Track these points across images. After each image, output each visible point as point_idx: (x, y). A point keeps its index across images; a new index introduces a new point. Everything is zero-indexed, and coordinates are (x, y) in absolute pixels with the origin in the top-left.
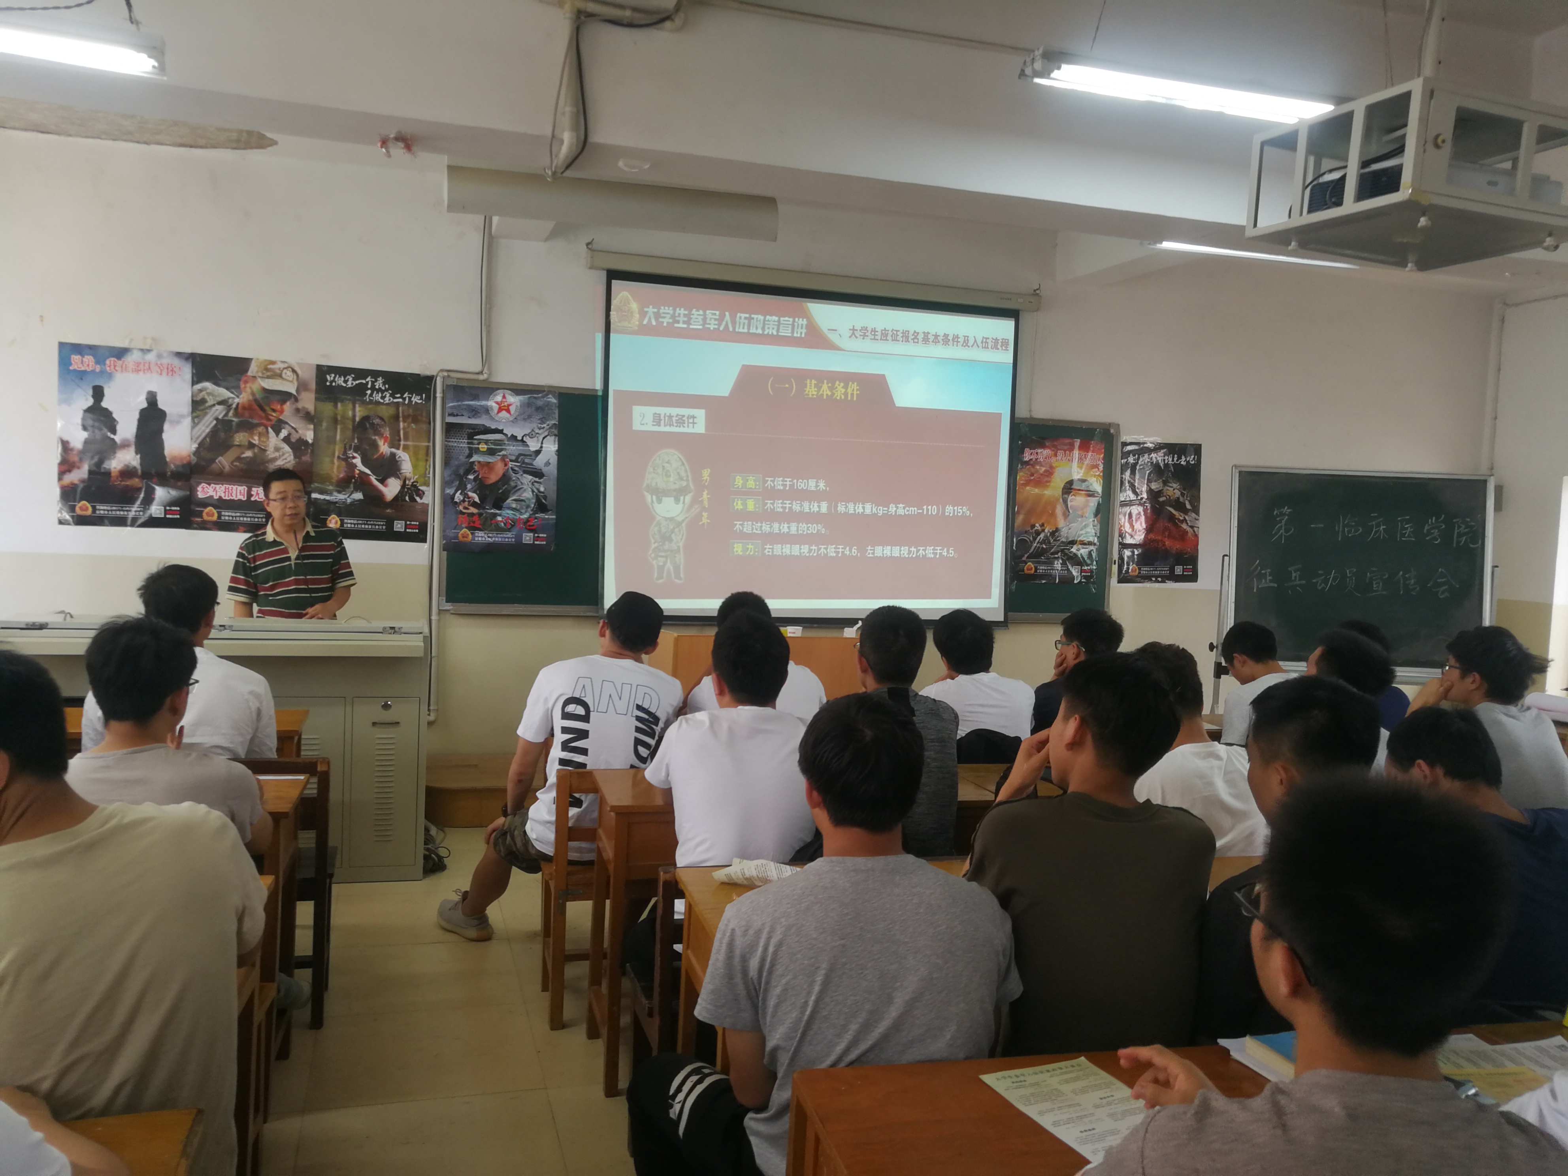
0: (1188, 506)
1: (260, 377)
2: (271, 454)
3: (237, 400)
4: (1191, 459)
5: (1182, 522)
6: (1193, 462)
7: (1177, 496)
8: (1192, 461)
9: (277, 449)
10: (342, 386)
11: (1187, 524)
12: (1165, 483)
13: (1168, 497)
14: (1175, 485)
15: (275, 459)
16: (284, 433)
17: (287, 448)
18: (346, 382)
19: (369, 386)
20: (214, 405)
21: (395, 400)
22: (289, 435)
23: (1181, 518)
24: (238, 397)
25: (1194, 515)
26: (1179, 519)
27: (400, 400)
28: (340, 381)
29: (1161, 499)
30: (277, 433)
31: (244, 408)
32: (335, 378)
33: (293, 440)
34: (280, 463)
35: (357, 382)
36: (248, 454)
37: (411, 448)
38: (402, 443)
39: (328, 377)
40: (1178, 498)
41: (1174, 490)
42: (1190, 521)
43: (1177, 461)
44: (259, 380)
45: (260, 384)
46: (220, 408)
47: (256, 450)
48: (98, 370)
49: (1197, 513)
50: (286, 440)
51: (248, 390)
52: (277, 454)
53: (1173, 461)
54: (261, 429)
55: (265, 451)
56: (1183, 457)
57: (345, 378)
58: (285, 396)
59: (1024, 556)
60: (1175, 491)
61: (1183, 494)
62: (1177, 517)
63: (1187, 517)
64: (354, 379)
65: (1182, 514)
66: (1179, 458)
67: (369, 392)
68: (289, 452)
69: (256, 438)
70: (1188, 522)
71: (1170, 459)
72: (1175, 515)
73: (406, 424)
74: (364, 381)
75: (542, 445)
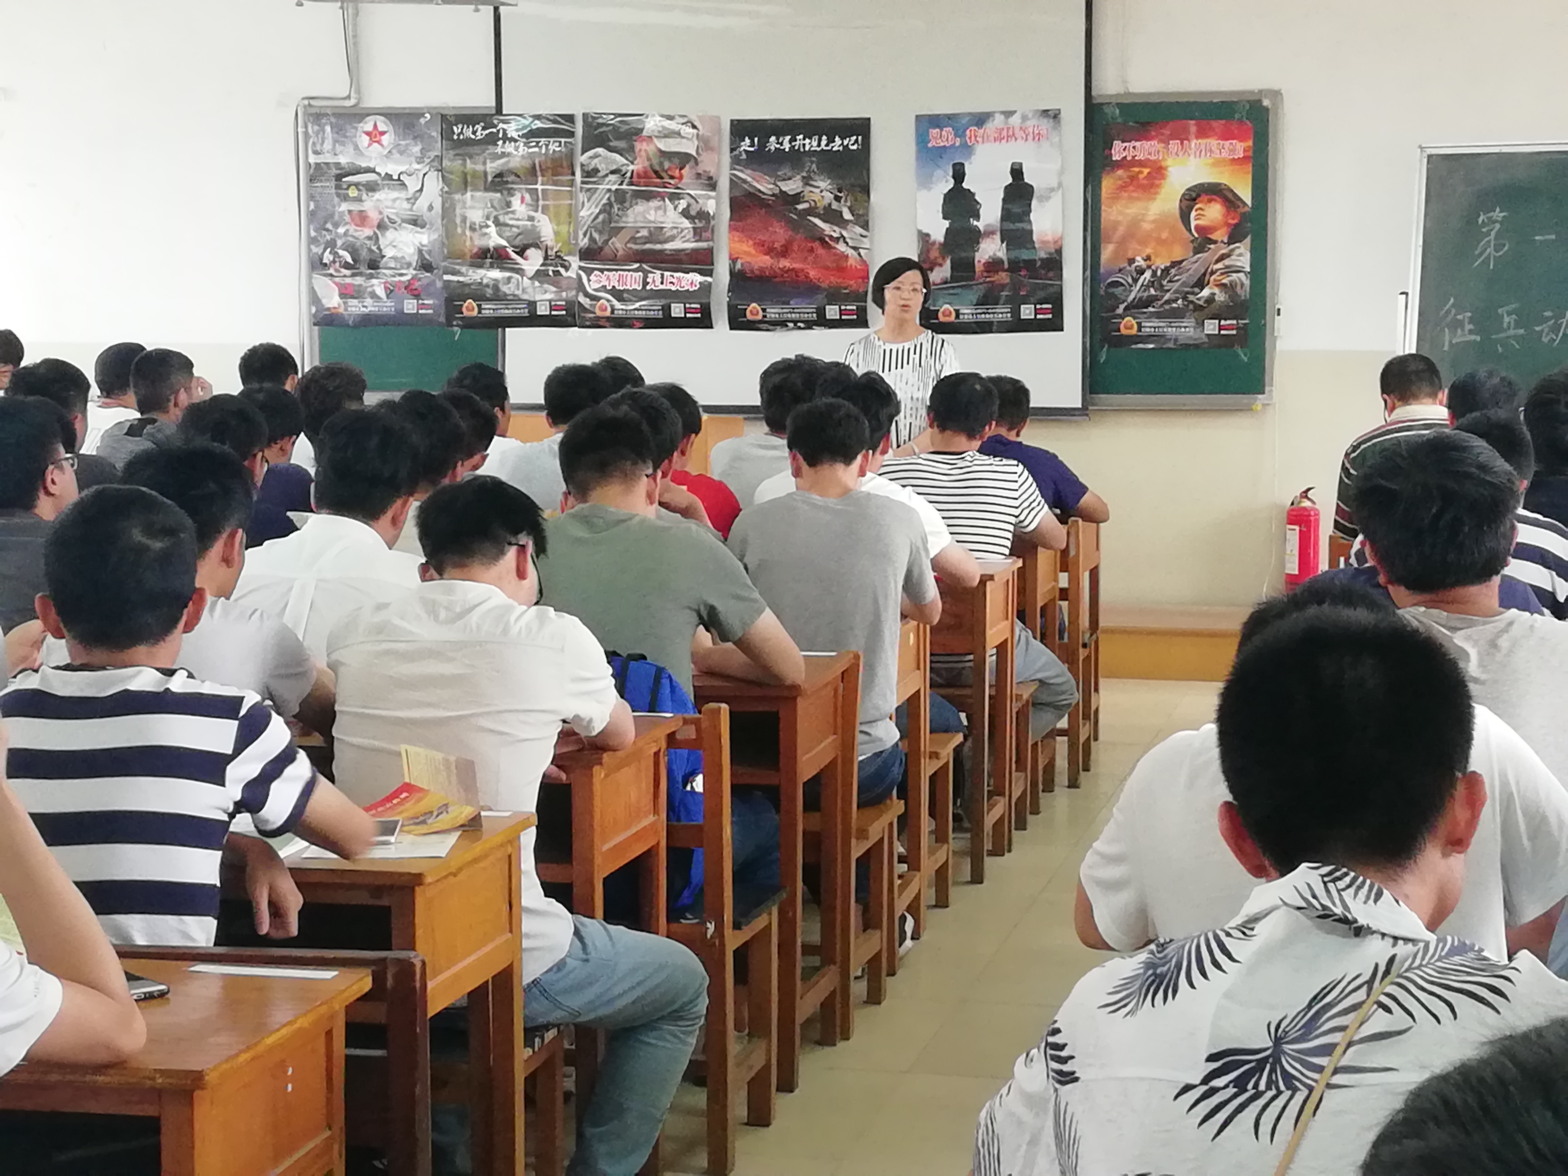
0: (847, 215)
1: (656, 137)
2: (668, 231)
3: (631, 167)
4: (852, 142)
5: (837, 240)
6: (855, 147)
7: (826, 202)
8: (853, 144)
9: (675, 225)
10: (471, 138)
11: (847, 243)
12: (807, 180)
13: (813, 204)
14: (823, 184)
15: (672, 239)
16: (682, 204)
17: (686, 223)
18: (474, 133)
19: (501, 135)
20: (607, 175)
21: (531, 150)
22: (689, 205)
23: (835, 235)
24: (632, 163)
25: (859, 230)
26: (831, 237)
27: (536, 149)
28: (468, 133)
29: (800, 207)
30: (675, 204)
31: (639, 176)
32: (462, 129)
33: (693, 213)
34: (677, 243)
35: (487, 132)
36: (644, 233)
38: (541, 203)
39: (455, 128)
40: (829, 205)
41: (821, 192)
42: (851, 238)
43: (827, 145)
44: (655, 140)
45: (656, 147)
46: (612, 177)
47: (653, 227)
48: (957, 144)
49: (865, 226)
50: (685, 213)
51: (644, 154)
52: (675, 231)
53: (819, 145)
54: (657, 201)
55: (661, 228)
56: (837, 139)
57: (473, 127)
58: (684, 159)
59: (1118, 307)
60: (823, 194)
61: (837, 199)
62: (826, 233)
63: (845, 233)
64: (484, 129)
65: (836, 228)
66: (831, 140)
67: (500, 143)
68: (687, 228)
69: (652, 212)
70: (848, 240)
71: (815, 144)
72: (824, 230)
73: (545, 179)
74: (494, 130)
75: (423, 185)
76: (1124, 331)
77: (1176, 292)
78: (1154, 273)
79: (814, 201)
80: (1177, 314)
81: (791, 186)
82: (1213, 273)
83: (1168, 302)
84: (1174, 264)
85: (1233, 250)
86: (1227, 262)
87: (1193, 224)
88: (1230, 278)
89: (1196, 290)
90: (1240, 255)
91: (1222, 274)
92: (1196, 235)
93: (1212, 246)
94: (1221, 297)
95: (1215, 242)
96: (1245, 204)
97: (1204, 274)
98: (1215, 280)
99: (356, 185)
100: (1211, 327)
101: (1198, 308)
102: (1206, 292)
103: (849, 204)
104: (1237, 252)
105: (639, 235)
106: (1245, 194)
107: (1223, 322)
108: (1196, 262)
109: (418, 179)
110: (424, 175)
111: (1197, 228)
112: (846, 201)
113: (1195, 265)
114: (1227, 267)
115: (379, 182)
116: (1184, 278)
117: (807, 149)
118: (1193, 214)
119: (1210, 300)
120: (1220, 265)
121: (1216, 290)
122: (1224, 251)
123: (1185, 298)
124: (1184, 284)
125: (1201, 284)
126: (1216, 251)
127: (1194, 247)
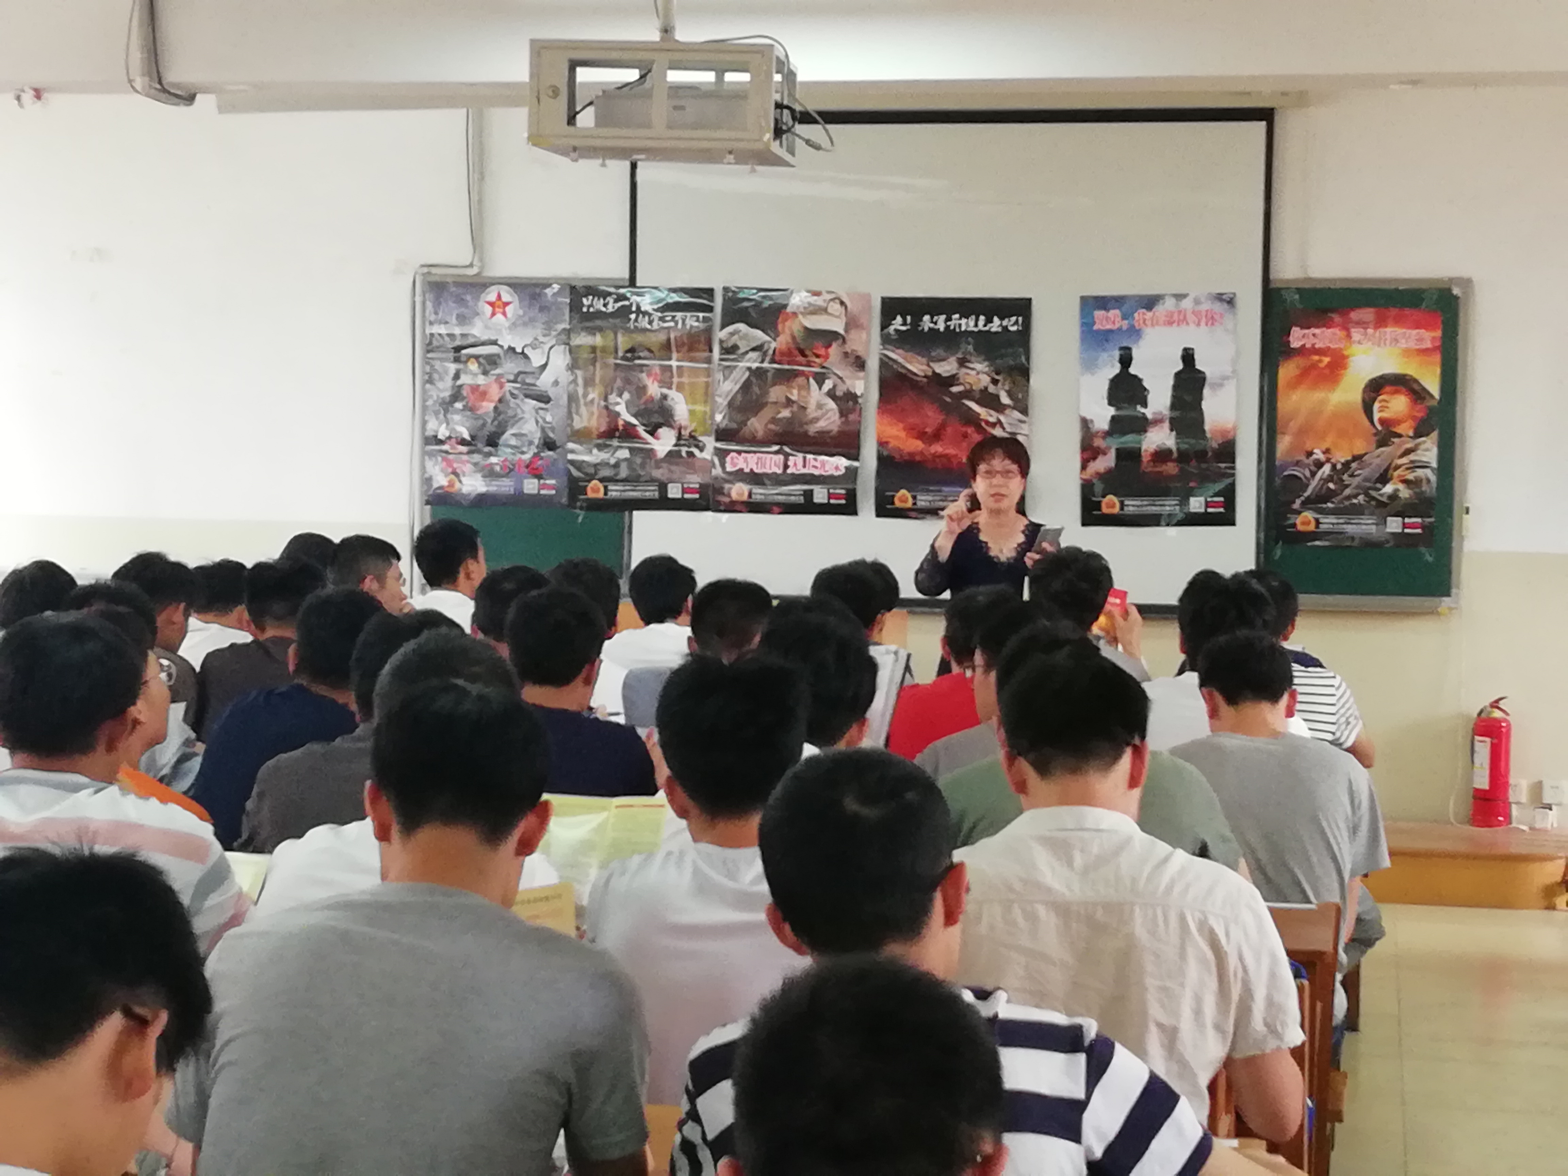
0: (1005, 400)
1: (802, 313)
2: (812, 412)
3: (773, 345)
4: (1012, 323)
5: (993, 425)
6: (1014, 328)
7: (982, 385)
8: (1013, 325)
9: (820, 406)
10: (601, 312)
12: (962, 363)
13: (968, 386)
14: (979, 367)
15: (816, 420)
16: (828, 385)
17: (831, 404)
18: (605, 305)
19: (634, 309)
20: (747, 352)
21: (666, 325)
22: (835, 386)
23: (992, 420)
24: (775, 340)
25: (1017, 415)
26: (987, 422)
27: (672, 324)
28: (599, 305)
29: (955, 389)
30: (820, 384)
31: (782, 354)
32: (593, 300)
33: (839, 393)
34: (822, 425)
35: (620, 304)
36: (786, 413)
37: (687, 387)
38: (675, 380)
39: (584, 300)
40: (986, 388)
41: (978, 373)
42: (1010, 424)
43: (985, 326)
44: (800, 317)
45: (801, 323)
46: (753, 355)
47: (795, 408)
48: (1125, 327)
50: (831, 394)
51: (787, 331)
52: (820, 413)
53: (976, 325)
54: (801, 380)
55: (804, 408)
56: (996, 319)
57: (604, 299)
58: (829, 337)
59: (1294, 502)
60: (979, 377)
61: (995, 382)
62: (982, 417)
63: (1001, 418)
64: (616, 301)
65: (992, 412)
66: (989, 321)
67: (633, 316)
68: (832, 410)
69: (795, 392)
70: (1006, 426)
71: (972, 323)
72: (979, 414)
73: (680, 354)
74: (626, 303)
75: (548, 358)
76: (1300, 527)
77: (1357, 487)
78: (1334, 466)
79: (969, 383)
80: (1357, 511)
81: (946, 368)
82: (1397, 467)
83: (1348, 498)
84: (1357, 458)
85: (1419, 444)
86: (1412, 457)
87: (1376, 416)
88: (1414, 474)
89: (1379, 485)
90: (1427, 450)
91: (1408, 469)
92: (1380, 428)
93: (1396, 440)
94: (1405, 493)
95: (1400, 436)
96: (1432, 396)
97: (1387, 470)
98: (1399, 476)
99: (477, 357)
100: (1394, 525)
101: (1381, 504)
102: (1388, 489)
103: (1007, 388)
104: (1423, 447)
105: (780, 416)
106: (1432, 385)
107: (1407, 520)
108: (1378, 456)
109: (543, 353)
110: (551, 348)
111: (1382, 421)
112: (1003, 385)
113: (1378, 458)
114: (1412, 462)
115: (502, 355)
116: (1364, 473)
117: (963, 329)
118: (1376, 406)
119: (1394, 497)
120: (1404, 460)
121: (1401, 486)
122: (1409, 446)
123: (1367, 494)
124: (1366, 480)
125: (1384, 479)
126: (1400, 446)
127: (1378, 441)
